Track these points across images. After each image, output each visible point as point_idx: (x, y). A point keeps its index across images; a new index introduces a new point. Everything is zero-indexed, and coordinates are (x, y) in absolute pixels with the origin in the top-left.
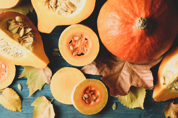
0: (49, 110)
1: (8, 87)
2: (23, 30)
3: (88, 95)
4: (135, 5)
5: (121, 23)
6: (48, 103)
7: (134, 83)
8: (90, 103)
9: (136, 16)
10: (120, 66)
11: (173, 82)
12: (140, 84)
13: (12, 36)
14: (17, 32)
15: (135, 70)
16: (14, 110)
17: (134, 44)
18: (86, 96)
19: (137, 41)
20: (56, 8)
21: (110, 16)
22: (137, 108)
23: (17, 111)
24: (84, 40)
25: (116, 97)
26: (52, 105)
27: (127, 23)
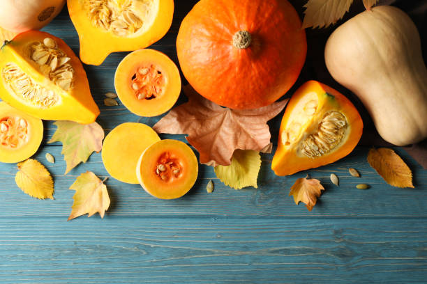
0: (101, 194)
1: (30, 158)
2: (55, 60)
3: (165, 166)
4: (233, 14)
5: (211, 43)
6: (98, 184)
7: (241, 146)
8: (168, 179)
9: (234, 29)
10: (219, 119)
11: (301, 139)
12: (249, 146)
13: (37, 68)
14: (46, 63)
15: (243, 126)
16: (41, 196)
17: (233, 75)
18: (161, 167)
19: (237, 69)
20: (110, 23)
21: (194, 32)
22: (246, 188)
23: (46, 198)
24: (155, 74)
25: (209, 164)
26: (104, 187)
27: (220, 41)
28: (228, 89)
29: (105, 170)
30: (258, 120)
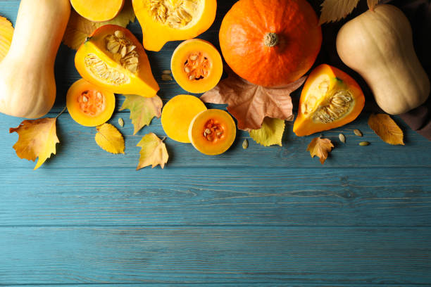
0: (161, 150)
1: (106, 122)
2: (125, 48)
3: (210, 130)
4: (264, 17)
5: (247, 40)
6: (159, 143)
7: (269, 114)
8: (213, 140)
9: (265, 30)
10: (252, 91)
11: (317, 110)
12: (276, 114)
13: (112, 57)
14: (118, 52)
15: (271, 96)
16: (115, 152)
17: (264, 65)
18: (207, 131)
19: (267, 61)
20: (166, 18)
21: (233, 30)
22: (273, 145)
23: (119, 153)
24: (202, 59)
25: (245, 130)
26: (164, 145)
27: (254, 39)
28: (260, 74)
29: (163, 131)
30: (282, 92)
